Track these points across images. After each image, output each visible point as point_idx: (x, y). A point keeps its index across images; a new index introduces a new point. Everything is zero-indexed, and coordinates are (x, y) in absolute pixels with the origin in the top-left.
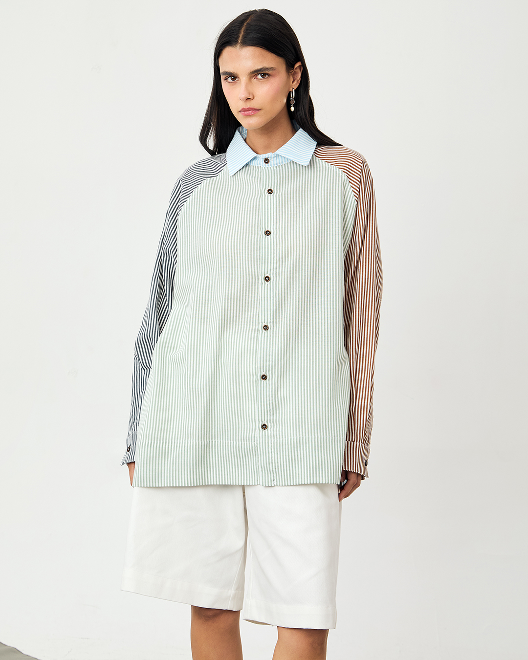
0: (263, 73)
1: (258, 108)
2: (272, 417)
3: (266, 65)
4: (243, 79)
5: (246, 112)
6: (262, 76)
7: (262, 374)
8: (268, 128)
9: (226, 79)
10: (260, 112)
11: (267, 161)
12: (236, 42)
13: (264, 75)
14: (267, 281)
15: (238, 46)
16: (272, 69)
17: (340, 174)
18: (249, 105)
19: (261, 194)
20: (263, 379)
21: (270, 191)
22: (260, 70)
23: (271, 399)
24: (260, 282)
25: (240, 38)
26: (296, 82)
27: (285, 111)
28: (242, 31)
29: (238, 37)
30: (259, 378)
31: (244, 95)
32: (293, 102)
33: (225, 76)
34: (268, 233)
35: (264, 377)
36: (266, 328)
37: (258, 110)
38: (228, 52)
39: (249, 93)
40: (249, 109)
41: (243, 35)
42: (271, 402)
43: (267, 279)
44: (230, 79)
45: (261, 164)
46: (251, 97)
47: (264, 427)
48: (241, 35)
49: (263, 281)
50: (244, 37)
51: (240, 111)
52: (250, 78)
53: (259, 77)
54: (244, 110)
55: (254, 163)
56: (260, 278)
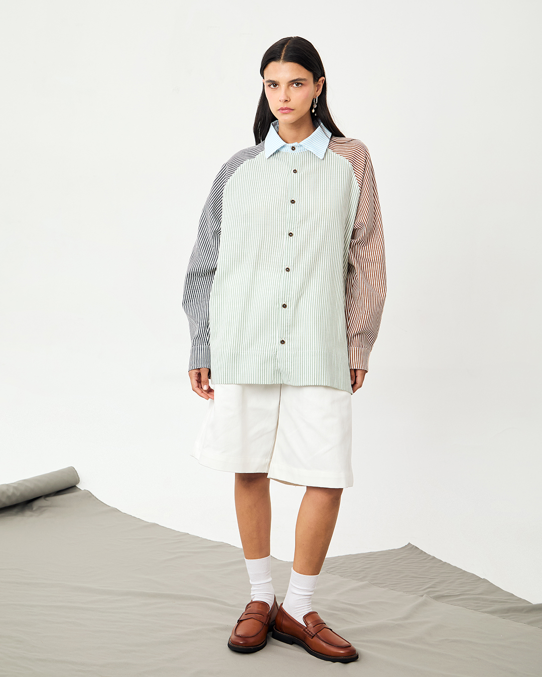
0: (297, 82)
1: (293, 108)
2: (288, 336)
3: (300, 76)
4: (283, 86)
5: (283, 111)
6: (296, 85)
7: (283, 304)
8: (297, 124)
9: (270, 86)
10: (293, 111)
11: (293, 148)
12: (280, 58)
13: (298, 84)
14: (291, 236)
15: (281, 61)
16: (304, 80)
17: (347, 163)
18: (285, 105)
19: (289, 173)
20: (284, 307)
21: (295, 171)
22: (296, 80)
23: (289, 323)
24: (285, 236)
25: (282, 56)
26: (319, 91)
27: (309, 113)
28: (284, 50)
29: (281, 55)
30: (281, 306)
31: (283, 98)
32: (315, 106)
33: (269, 83)
34: (293, 202)
35: (284, 306)
36: (288, 270)
37: (293, 110)
38: (272, 66)
39: (287, 97)
40: (286, 109)
41: (285, 54)
42: (289, 324)
43: (291, 234)
44: (272, 86)
45: (289, 150)
46: (289, 100)
47: (283, 342)
48: (283, 54)
49: (287, 235)
50: (285, 55)
51: (279, 110)
52: (288, 86)
53: (295, 85)
54: (282, 109)
55: (283, 150)
56: (285, 234)
